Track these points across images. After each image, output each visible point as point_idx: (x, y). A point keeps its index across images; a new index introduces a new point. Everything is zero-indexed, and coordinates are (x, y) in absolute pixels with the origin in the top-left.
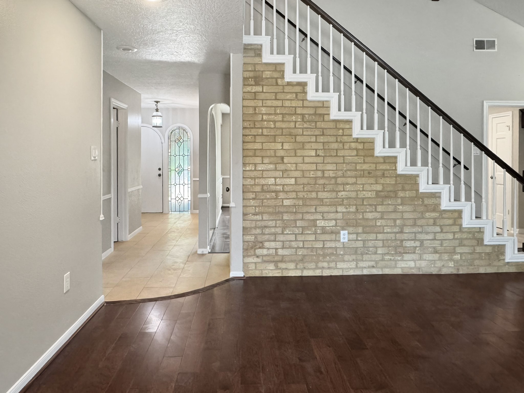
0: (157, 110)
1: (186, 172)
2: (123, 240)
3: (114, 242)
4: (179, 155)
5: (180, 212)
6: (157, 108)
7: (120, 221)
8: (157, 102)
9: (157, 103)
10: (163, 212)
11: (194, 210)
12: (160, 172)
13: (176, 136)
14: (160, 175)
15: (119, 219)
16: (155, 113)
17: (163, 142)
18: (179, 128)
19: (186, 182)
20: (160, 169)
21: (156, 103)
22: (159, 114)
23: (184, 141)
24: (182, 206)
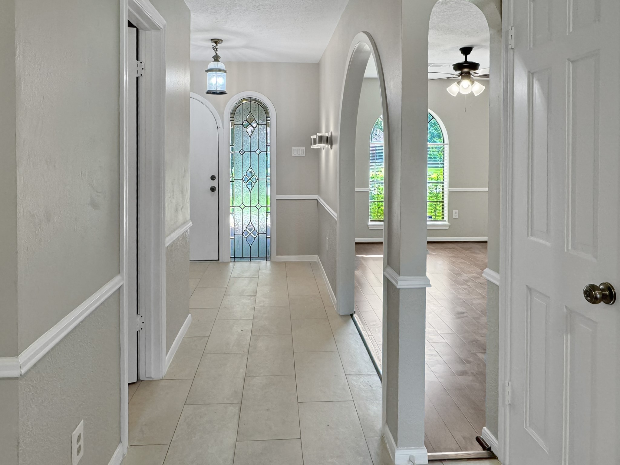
0: (216, 58)
1: (262, 183)
2: (153, 376)
3: (129, 384)
4: (250, 152)
5: (251, 258)
6: (217, 54)
7: (143, 326)
8: (216, 41)
9: (217, 45)
10: (219, 260)
11: (277, 255)
12: (215, 184)
13: (245, 114)
14: (213, 189)
15: (140, 322)
16: (213, 65)
17: (220, 125)
18: (250, 100)
19: (263, 203)
20: (213, 178)
21: (215, 45)
22: (220, 65)
23: (258, 124)
24: (254, 247)
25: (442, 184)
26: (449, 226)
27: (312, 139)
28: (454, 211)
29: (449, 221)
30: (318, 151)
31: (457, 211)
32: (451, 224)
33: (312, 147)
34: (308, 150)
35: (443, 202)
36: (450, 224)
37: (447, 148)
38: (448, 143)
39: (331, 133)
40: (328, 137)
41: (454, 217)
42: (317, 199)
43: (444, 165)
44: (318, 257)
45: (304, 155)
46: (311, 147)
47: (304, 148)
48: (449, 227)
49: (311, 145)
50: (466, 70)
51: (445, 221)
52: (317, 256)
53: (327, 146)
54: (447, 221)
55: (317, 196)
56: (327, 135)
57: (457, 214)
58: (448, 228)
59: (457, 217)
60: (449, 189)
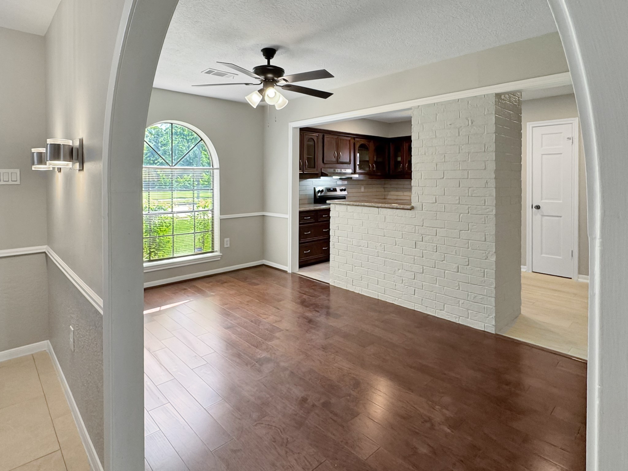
25: (212, 212)
26: (221, 256)
27: (35, 154)
28: (226, 239)
29: (221, 252)
30: (47, 176)
31: (228, 239)
32: (223, 254)
33: (35, 168)
34: (26, 173)
35: (213, 231)
36: (221, 254)
37: (217, 173)
38: (219, 167)
39: (81, 141)
40: (72, 149)
41: (226, 246)
42: (45, 252)
43: (213, 191)
44: (50, 344)
45: (18, 182)
46: (33, 169)
47: (18, 171)
48: (221, 258)
49: (33, 164)
50: (270, 76)
51: (216, 251)
52: (47, 343)
53: (70, 164)
54: (218, 251)
55: (46, 246)
56: (71, 144)
57: (229, 243)
58: (219, 259)
59: (229, 246)
60: (220, 217)
